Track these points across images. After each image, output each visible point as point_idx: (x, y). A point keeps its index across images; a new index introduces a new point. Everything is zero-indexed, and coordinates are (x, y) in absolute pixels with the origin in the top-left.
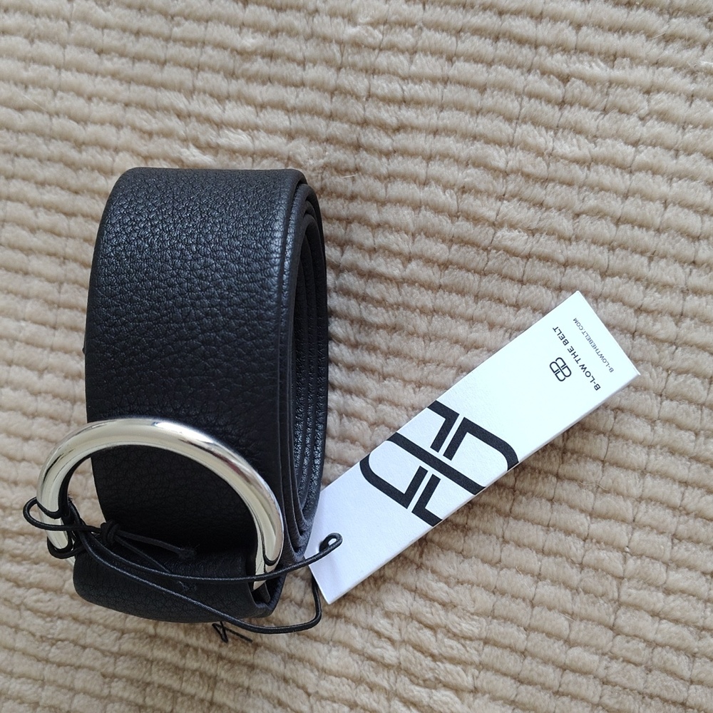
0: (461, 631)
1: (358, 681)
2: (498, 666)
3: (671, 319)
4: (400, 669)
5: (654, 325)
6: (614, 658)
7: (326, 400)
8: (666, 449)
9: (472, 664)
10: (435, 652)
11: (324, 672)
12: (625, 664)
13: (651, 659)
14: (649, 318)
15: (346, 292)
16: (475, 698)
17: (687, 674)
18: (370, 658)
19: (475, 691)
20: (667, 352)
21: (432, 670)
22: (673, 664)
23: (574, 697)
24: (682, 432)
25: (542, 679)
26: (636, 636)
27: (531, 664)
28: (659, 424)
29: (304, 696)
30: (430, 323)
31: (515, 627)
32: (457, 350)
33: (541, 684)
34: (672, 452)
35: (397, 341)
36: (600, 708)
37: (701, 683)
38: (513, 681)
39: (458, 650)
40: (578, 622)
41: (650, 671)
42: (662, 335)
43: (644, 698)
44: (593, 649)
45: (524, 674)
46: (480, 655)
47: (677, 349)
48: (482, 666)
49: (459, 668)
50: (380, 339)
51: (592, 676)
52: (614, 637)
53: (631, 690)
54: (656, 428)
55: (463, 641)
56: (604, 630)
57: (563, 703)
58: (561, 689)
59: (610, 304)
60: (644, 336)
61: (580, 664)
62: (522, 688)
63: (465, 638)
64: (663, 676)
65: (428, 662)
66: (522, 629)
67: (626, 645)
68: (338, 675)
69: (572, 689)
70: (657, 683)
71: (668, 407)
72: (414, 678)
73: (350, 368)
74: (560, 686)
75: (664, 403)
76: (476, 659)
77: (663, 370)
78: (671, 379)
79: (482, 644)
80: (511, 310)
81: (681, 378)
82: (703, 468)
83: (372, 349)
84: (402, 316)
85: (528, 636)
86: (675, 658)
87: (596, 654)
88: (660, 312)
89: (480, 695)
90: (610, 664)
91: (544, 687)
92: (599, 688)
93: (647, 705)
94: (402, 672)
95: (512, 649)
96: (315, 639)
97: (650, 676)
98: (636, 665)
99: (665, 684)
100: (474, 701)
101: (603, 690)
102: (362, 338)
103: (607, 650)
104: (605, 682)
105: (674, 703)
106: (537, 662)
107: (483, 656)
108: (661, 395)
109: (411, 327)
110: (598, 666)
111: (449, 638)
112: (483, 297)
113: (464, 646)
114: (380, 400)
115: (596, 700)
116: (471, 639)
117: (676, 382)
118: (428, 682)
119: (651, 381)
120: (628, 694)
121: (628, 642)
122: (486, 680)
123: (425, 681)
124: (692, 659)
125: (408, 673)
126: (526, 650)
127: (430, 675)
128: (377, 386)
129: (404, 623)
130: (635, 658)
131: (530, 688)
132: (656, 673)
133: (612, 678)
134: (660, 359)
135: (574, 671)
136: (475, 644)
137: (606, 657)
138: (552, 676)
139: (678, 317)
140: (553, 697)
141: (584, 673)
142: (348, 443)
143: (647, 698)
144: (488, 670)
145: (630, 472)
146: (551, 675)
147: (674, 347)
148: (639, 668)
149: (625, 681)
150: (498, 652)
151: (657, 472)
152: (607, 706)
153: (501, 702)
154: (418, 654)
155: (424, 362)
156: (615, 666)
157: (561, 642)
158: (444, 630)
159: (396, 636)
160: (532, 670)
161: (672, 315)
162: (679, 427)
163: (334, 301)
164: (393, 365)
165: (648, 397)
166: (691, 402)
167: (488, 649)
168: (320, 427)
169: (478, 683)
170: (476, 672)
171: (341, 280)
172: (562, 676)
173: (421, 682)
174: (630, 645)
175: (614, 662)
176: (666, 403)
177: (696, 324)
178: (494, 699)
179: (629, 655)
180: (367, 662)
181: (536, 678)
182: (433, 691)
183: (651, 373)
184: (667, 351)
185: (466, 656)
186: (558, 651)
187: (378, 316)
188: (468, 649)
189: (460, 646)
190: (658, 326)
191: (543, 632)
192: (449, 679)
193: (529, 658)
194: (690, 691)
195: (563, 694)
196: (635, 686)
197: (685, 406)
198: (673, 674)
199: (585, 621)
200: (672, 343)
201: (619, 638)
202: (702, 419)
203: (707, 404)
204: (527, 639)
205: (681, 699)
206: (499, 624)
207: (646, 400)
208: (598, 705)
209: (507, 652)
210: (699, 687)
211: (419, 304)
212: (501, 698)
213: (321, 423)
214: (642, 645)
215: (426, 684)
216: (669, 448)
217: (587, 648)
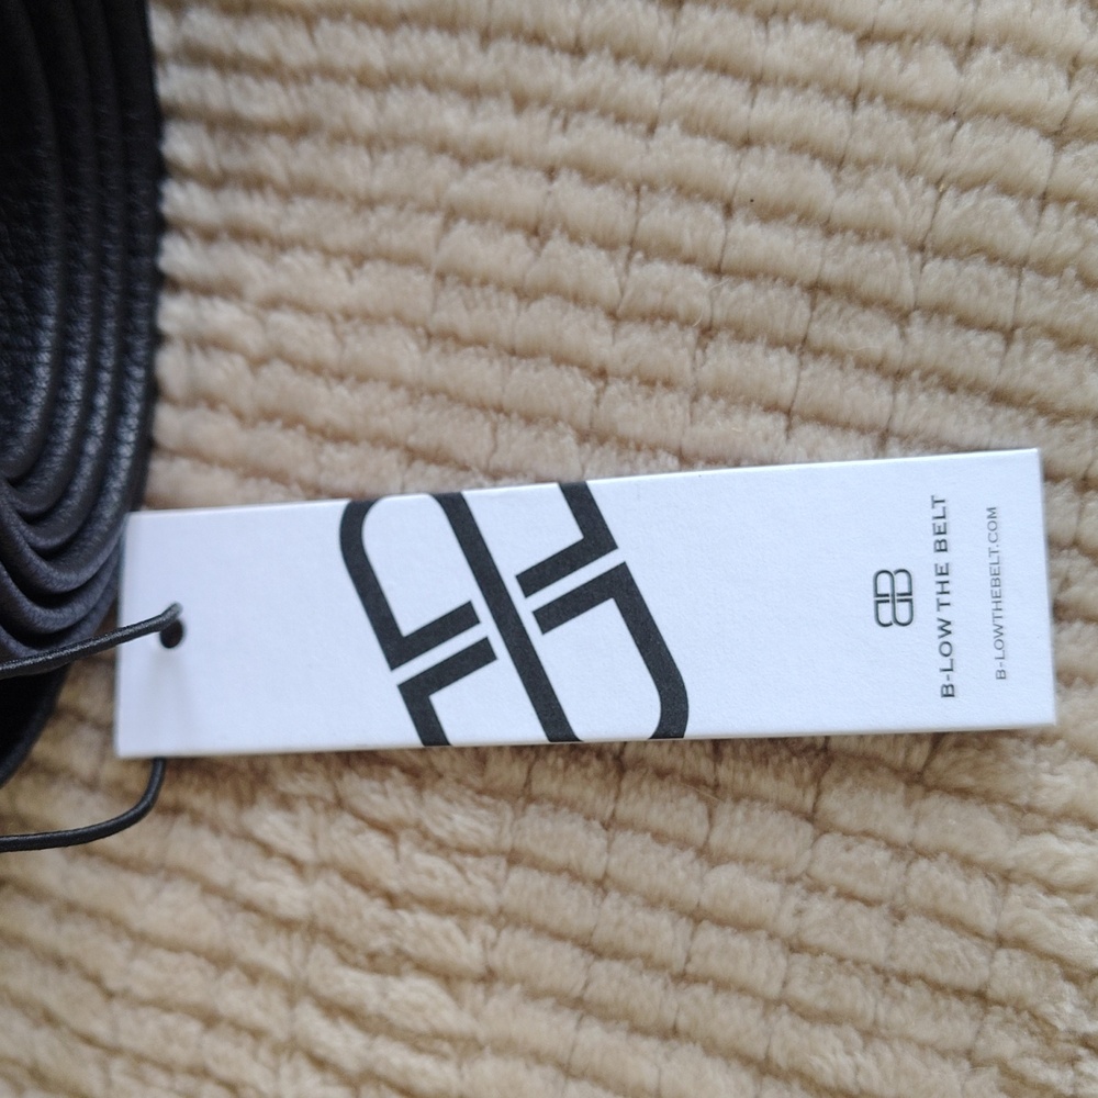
0: (453, 834)
1: (221, 960)
2: (540, 915)
3: (944, 53)
4: (313, 930)
5: (902, 69)
6: (816, 888)
7: (152, 313)
8: (935, 379)
9: (480, 913)
10: (394, 885)
11: (143, 940)
12: (841, 901)
13: (904, 889)
14: (892, 52)
15: (197, 56)
16: (488, 994)
17: (988, 922)
18: (249, 907)
19: (488, 977)
20: (934, 136)
21: (386, 929)
22: (954, 900)
23: (721, 985)
24: (972, 333)
25: (644, 945)
26: (867, 834)
27: (619, 907)
28: (916, 318)
29: (97, 999)
30: (381, 107)
31: (580, 821)
32: (443, 167)
33: (642, 956)
34: (950, 384)
35: (307, 158)
36: (784, 1008)
37: (1021, 944)
38: (577, 952)
39: (447, 879)
40: (728, 805)
41: (902, 917)
42: (923, 91)
43: (887, 981)
44: (766, 870)
45: (603, 935)
46: (498, 891)
47: (959, 127)
48: (504, 918)
49: (449, 924)
50: (272, 157)
51: (763, 934)
52: (816, 839)
53: (857, 963)
54: (908, 330)
55: (457, 858)
56: (792, 821)
57: (697, 1000)
58: (691, 968)
59: (797, 28)
60: (879, 100)
61: (734, 905)
62: (600, 967)
63: (463, 850)
64: (932, 928)
65: (375, 910)
66: (596, 824)
67: (844, 857)
68: (175, 947)
69: (717, 965)
70: (919, 945)
71: (939, 277)
72: (347, 953)
73: (209, 236)
74: (688, 960)
75: (927, 267)
76: (489, 899)
77: (927, 183)
78: (946, 203)
79: (503, 863)
80: (565, 61)
81: (968, 200)
82: (1021, 419)
83: (255, 183)
84: (318, 98)
85: (610, 841)
86: (960, 885)
87: (774, 880)
88: (918, 37)
89: (499, 986)
90: (805, 904)
91: (651, 964)
92: (782, 961)
93: (894, 998)
94: (321, 936)
95: (575, 875)
96: (125, 864)
97: (901, 929)
98: (869, 903)
99: (937, 946)
100: (486, 1001)
101: (789, 967)
102: (235, 161)
103: (798, 870)
104: (795, 947)
105: (960, 993)
106: (634, 905)
107: (506, 893)
108: (922, 249)
109: (337, 121)
110: (779, 910)
111: (429, 852)
112: (500, 33)
113: (460, 869)
114: (273, 303)
115: (774, 990)
116: (476, 853)
117: (957, 213)
118: (379, 960)
119: (897, 214)
120: (850, 974)
121: (848, 849)
122: (514, 949)
123: (372, 956)
124: (1001, 886)
125: (333, 939)
126: (606, 875)
127: (380, 942)
128: (267, 270)
129: (322, 820)
130: (864, 888)
131: (617, 966)
132: (915, 921)
133: (811, 936)
134: (919, 155)
135: (720, 923)
136: (486, 865)
137: (798, 886)
138: (668, 936)
139: (962, 48)
140: (671, 986)
141: (744, 926)
142: (202, 410)
143: (894, 981)
144: (518, 926)
145: (852, 434)
146: (666, 935)
147: (953, 124)
148: (875, 912)
149: (840, 943)
150: (540, 881)
151: (916, 433)
152: (799, 1003)
153: (549, 1002)
154: (353, 893)
155: (368, 203)
156: (820, 908)
157: (690, 854)
158: (413, 832)
159: (304, 852)
160: (619, 924)
161: (947, 41)
162: (965, 322)
163: (173, 83)
164: (300, 216)
165: (889, 254)
166: (993, 259)
167: (517, 876)
168: (139, 373)
169: (496, 959)
170: (491, 932)
171: (186, 30)
172: (692, 937)
173: (362, 959)
174: (852, 856)
175: (815, 898)
176: (933, 266)
177: (1006, 59)
178: (534, 995)
179: (849, 880)
180: (241, 916)
181: (630, 943)
182: (391, 979)
183: (896, 194)
184: (937, 131)
185: (464, 895)
186: (681, 875)
187: (263, 101)
188: (470, 875)
189: (450, 870)
190: (914, 69)
191: (645, 830)
192: (426, 950)
193: (614, 895)
194: (997, 964)
195: (696, 980)
196: (864, 953)
197: (976, 269)
198: (956, 924)
199: (746, 801)
200: (949, 114)
201: (826, 840)
202: (1018, 299)
203: (1033, 259)
204: (609, 849)
205: (973, 983)
206: (543, 815)
207: (885, 262)
208: (778, 1002)
209: (561, 883)
210: (1017, 954)
211: (355, 63)
212: (549, 993)
213: (138, 364)
214: (882, 856)
215: (374, 963)
216: (943, 378)
217: (751, 866)
